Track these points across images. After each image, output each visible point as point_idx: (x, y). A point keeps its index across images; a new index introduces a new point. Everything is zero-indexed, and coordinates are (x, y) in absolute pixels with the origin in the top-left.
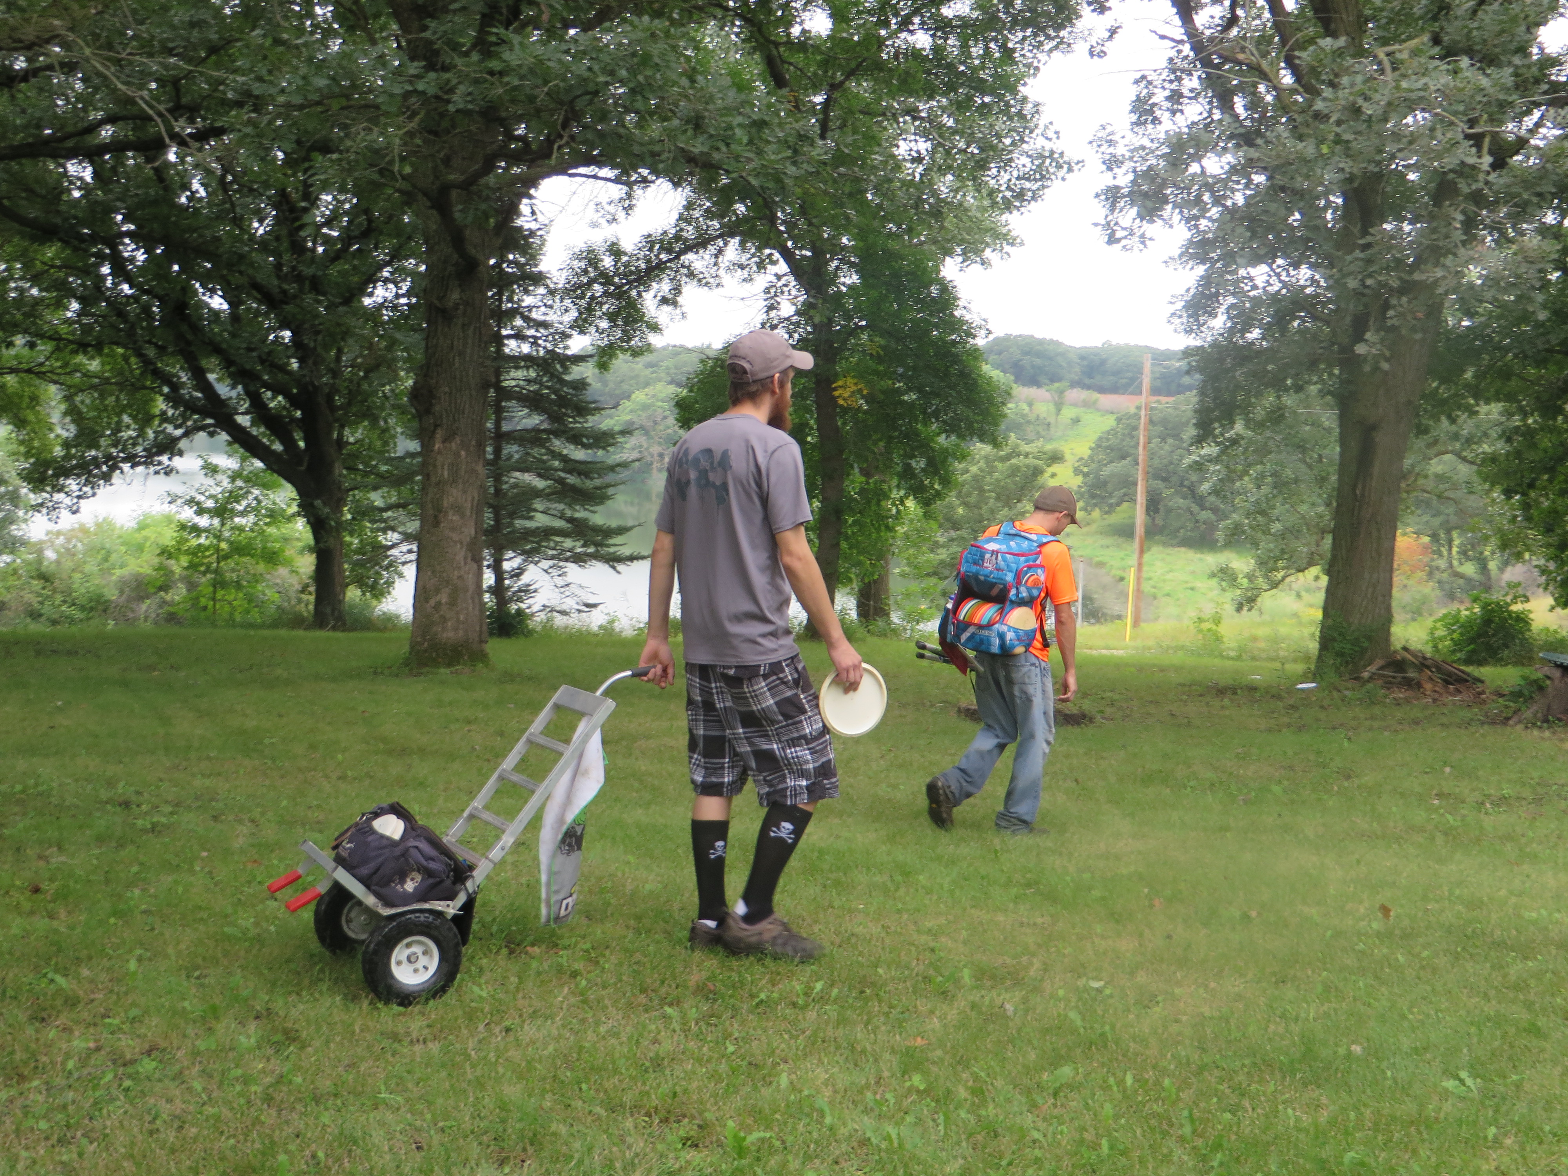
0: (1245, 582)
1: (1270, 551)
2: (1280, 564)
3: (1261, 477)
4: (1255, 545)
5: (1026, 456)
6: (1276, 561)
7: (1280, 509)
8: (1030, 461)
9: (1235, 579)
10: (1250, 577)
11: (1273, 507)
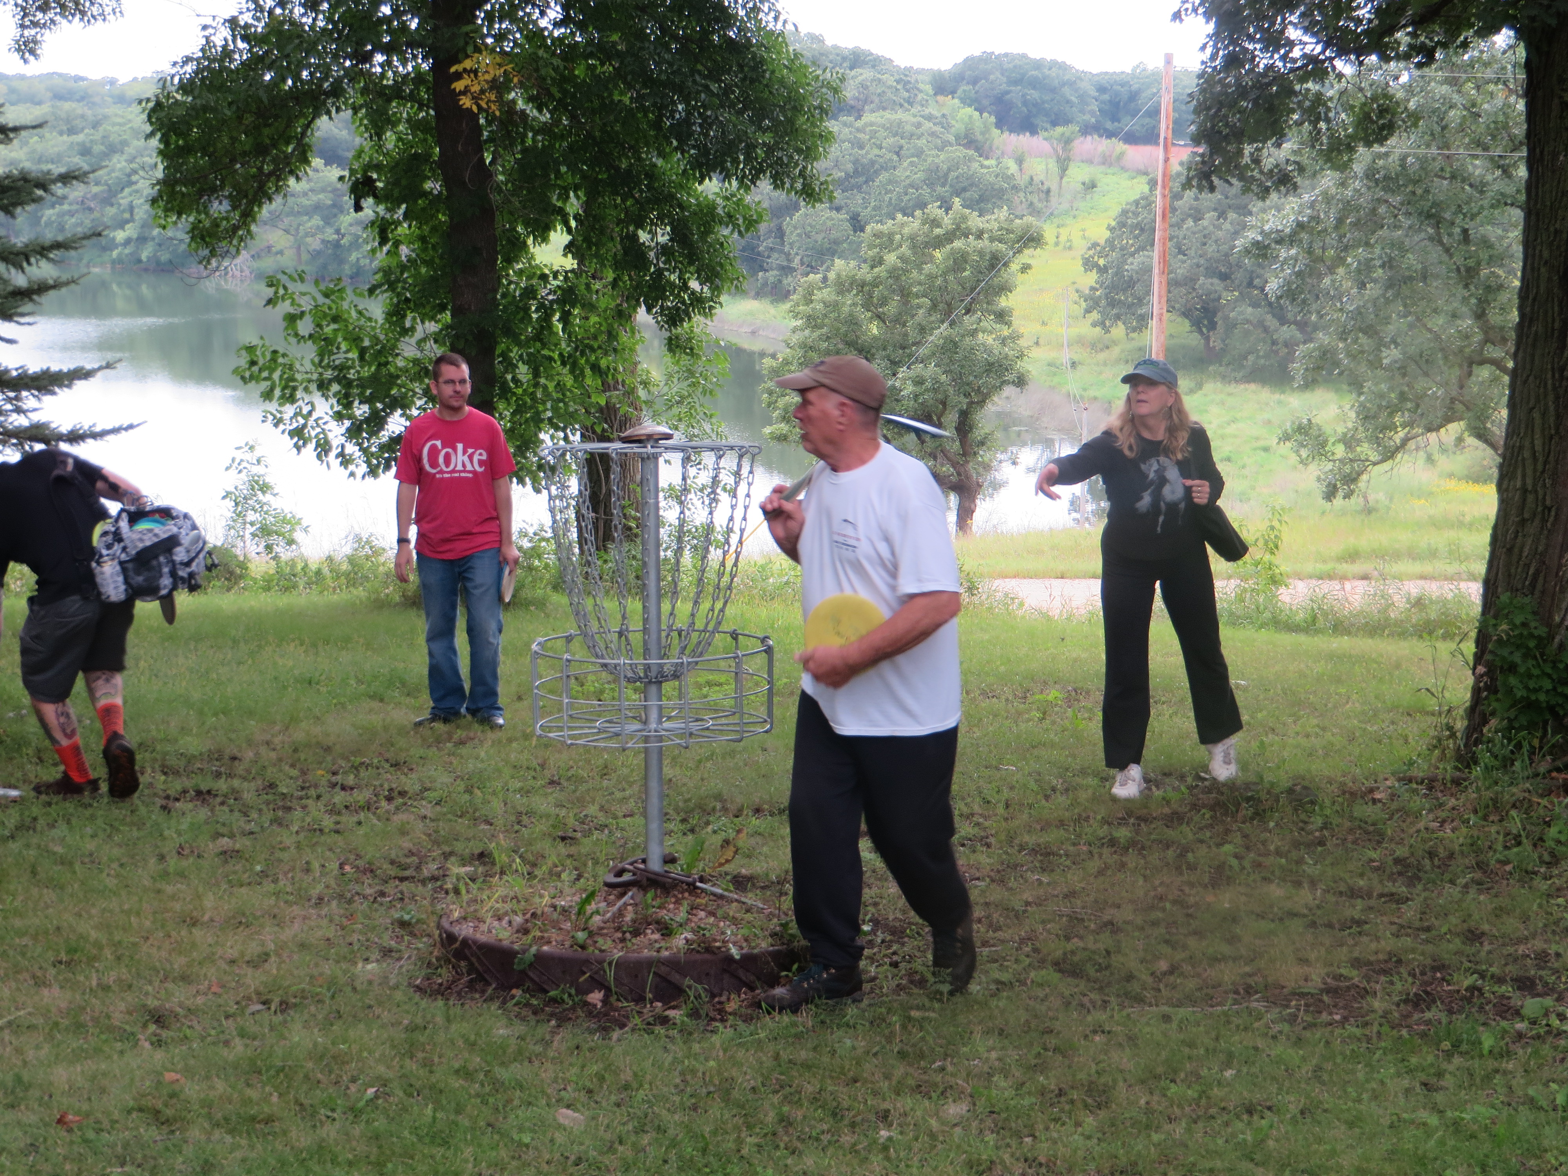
0: (1340, 451)
1: (1382, 396)
2: (1398, 419)
3: (1366, 267)
4: (1356, 385)
5: (979, 235)
6: (1391, 414)
7: (1396, 324)
8: (984, 244)
9: (1324, 444)
10: (1349, 442)
11: (1387, 321)
